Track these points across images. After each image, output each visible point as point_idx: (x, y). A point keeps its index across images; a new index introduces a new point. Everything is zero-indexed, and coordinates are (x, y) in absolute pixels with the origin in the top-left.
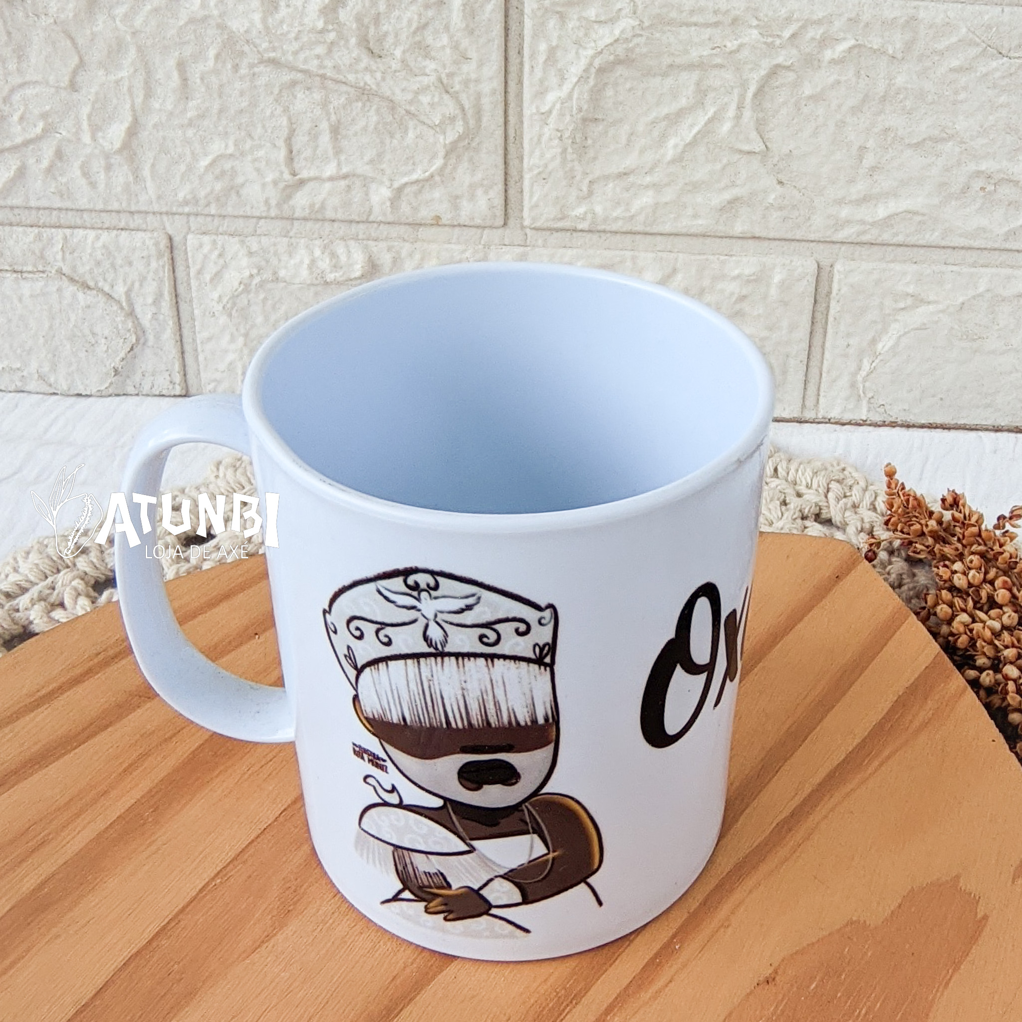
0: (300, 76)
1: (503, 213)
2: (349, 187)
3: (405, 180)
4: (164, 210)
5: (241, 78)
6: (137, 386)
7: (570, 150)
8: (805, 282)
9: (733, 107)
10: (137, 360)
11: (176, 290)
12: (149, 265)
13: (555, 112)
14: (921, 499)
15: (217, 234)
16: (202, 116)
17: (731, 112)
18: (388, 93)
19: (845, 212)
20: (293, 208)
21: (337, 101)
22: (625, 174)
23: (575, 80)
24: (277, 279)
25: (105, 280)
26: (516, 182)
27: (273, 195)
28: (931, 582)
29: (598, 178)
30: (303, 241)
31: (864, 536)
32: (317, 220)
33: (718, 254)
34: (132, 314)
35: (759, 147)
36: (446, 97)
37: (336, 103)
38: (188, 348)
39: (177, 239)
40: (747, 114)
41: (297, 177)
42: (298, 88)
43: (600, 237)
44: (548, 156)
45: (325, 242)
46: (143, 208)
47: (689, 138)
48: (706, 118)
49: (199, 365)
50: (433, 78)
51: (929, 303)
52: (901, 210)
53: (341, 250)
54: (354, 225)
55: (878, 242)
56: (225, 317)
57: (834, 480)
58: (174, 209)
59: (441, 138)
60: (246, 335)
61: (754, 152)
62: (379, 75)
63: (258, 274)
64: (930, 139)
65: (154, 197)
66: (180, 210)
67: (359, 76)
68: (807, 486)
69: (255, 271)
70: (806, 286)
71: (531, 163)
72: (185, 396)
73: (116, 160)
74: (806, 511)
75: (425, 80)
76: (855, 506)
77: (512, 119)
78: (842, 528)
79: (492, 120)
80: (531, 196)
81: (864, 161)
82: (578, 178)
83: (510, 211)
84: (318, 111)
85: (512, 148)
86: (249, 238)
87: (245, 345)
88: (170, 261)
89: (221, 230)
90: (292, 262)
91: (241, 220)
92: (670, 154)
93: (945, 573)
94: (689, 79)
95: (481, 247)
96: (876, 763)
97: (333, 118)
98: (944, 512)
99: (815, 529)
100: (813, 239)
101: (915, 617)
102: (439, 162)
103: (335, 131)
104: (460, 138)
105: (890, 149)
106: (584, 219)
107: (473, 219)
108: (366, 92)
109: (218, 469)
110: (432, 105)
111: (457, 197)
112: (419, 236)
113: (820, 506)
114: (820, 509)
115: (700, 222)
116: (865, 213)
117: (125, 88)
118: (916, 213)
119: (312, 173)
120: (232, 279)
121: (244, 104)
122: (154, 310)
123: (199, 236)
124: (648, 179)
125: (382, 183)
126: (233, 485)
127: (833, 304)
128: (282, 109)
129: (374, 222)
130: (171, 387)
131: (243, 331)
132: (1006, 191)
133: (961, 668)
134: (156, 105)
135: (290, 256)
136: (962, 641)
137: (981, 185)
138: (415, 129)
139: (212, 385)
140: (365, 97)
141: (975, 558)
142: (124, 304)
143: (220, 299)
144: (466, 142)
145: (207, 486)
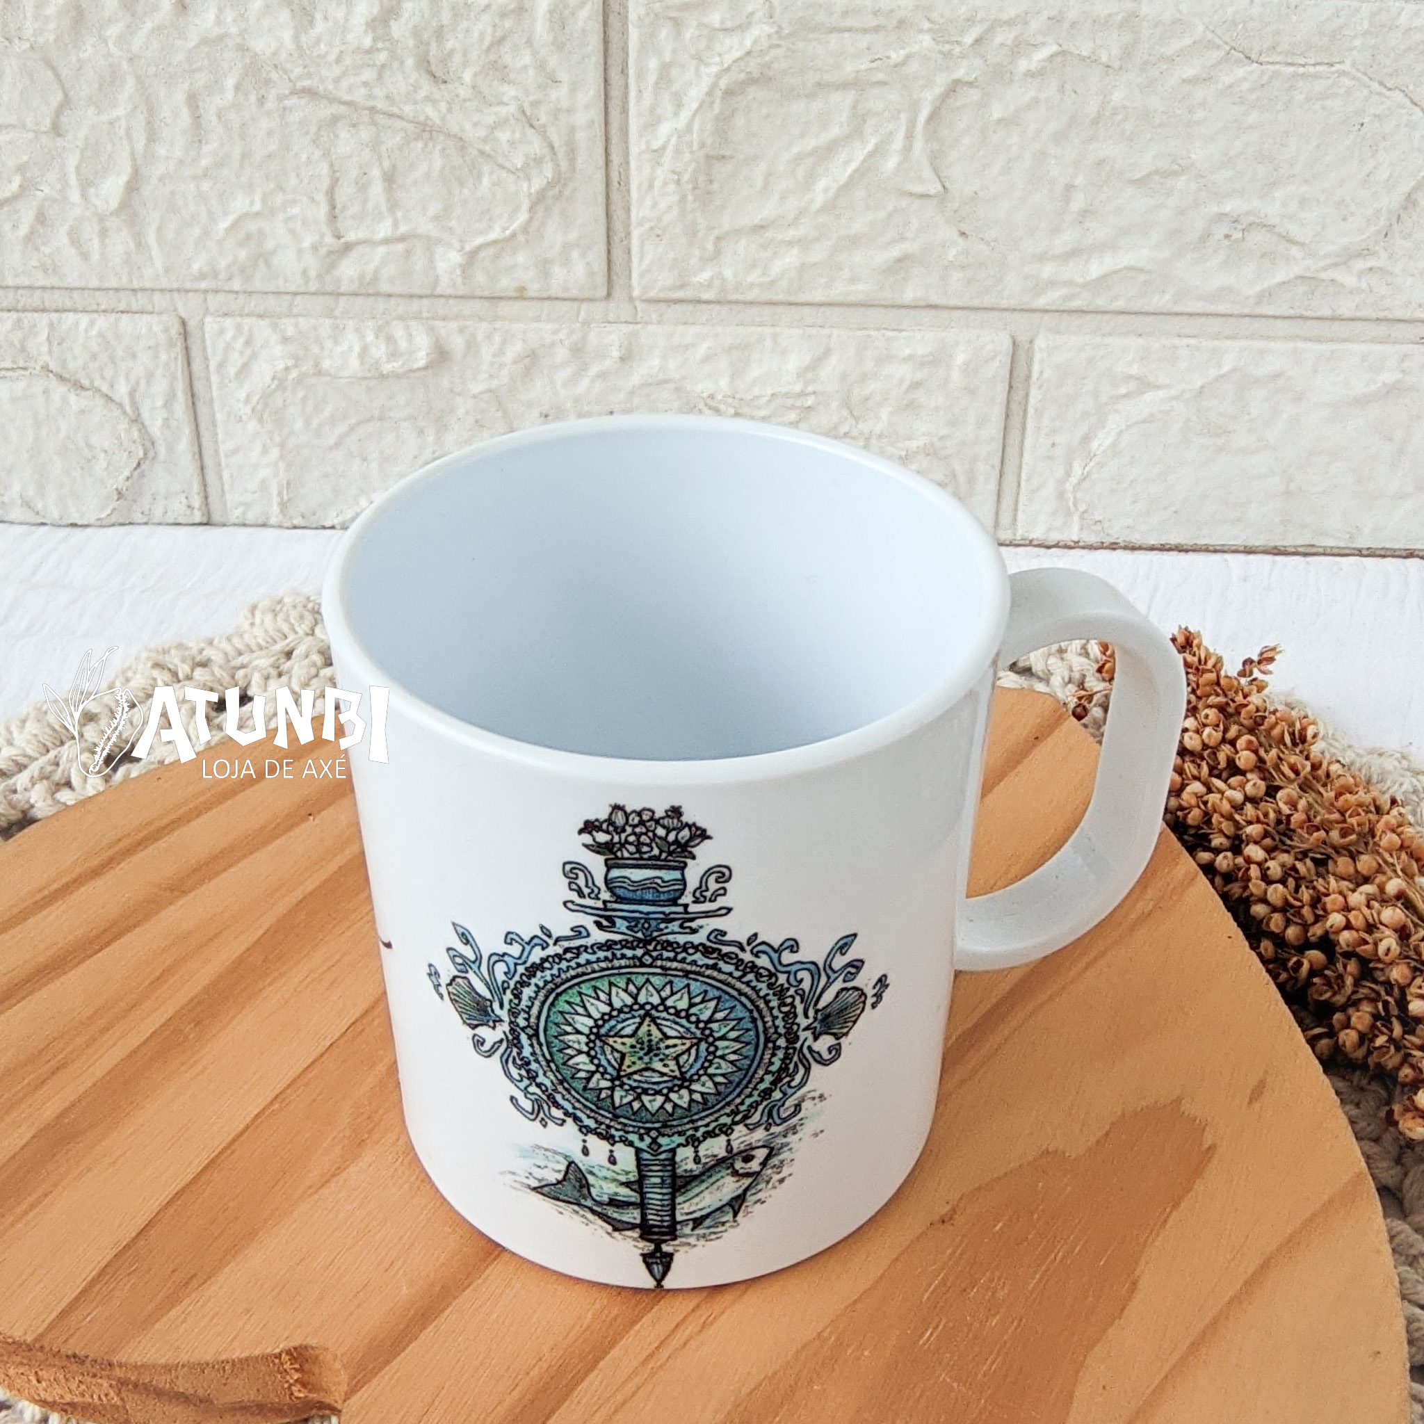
0: (342, 109)
1: (605, 280)
2: (408, 253)
3: (480, 240)
4: (175, 286)
5: (269, 114)
6: (147, 512)
7: (690, 197)
8: (996, 363)
9: (900, 136)
10: (145, 480)
11: (192, 389)
12: (157, 357)
13: (670, 149)
15: (241, 316)
16: (220, 165)
17: (898, 143)
18: (455, 130)
19: (1048, 270)
20: (338, 281)
21: (392, 141)
22: (762, 227)
23: (694, 106)
24: (320, 372)
25: (103, 378)
26: (622, 241)
27: (313, 264)
29: (727, 233)
30: (351, 322)
31: (1072, 688)
32: (368, 295)
33: (884, 329)
34: (137, 420)
35: (934, 188)
36: (530, 132)
37: (390, 145)
38: (209, 462)
39: (192, 324)
40: (918, 145)
41: (343, 240)
42: (340, 125)
43: (731, 310)
44: (663, 205)
45: (380, 322)
46: (148, 285)
47: (843, 179)
48: (865, 151)
49: (223, 485)
50: (512, 109)
51: (1158, 387)
52: (1120, 266)
53: (399, 333)
54: (416, 300)
55: (1090, 308)
56: (255, 422)
58: (188, 285)
59: (525, 185)
60: (282, 446)
61: (929, 196)
62: (443, 106)
63: (296, 366)
64: (1157, 172)
65: (161, 272)
66: (196, 286)
67: (418, 107)
69: (290, 363)
70: (998, 368)
72: (206, 524)
73: (113, 223)
75: (503, 110)
76: (1060, 651)
77: (616, 159)
78: (1045, 679)
79: (589, 161)
80: (641, 259)
81: (1071, 204)
82: (700, 235)
83: (614, 278)
84: (367, 154)
85: (615, 195)
86: (284, 320)
87: (282, 457)
88: (184, 353)
89: (246, 309)
90: (339, 349)
91: (271, 296)
92: (820, 199)
94: (843, 101)
95: (578, 325)
96: (1081, 965)
97: (386, 163)
99: (1010, 680)
100: (1006, 306)
102: (523, 216)
103: (390, 179)
104: (550, 185)
105: (1105, 188)
106: (709, 286)
107: (567, 289)
108: (427, 129)
109: (253, 615)
110: (512, 143)
111: (545, 262)
112: (500, 314)
115: (860, 287)
116: (1071, 271)
117: (122, 132)
118: (1141, 270)
119: (361, 234)
120: (262, 373)
121: (273, 147)
122: (165, 414)
123: (219, 319)
125: (450, 246)
126: (272, 633)
127: (1033, 391)
128: (322, 153)
129: (441, 296)
130: (188, 512)
131: (277, 439)
132: (1257, 239)
133: (1191, 850)
134: (161, 151)
135: (336, 342)
136: (1194, 816)
137: (1225, 231)
138: (491, 173)
139: (240, 510)
140: (426, 135)
141: (1212, 713)
142: (128, 408)
143: (248, 399)
144: (557, 190)
145: (241, 636)
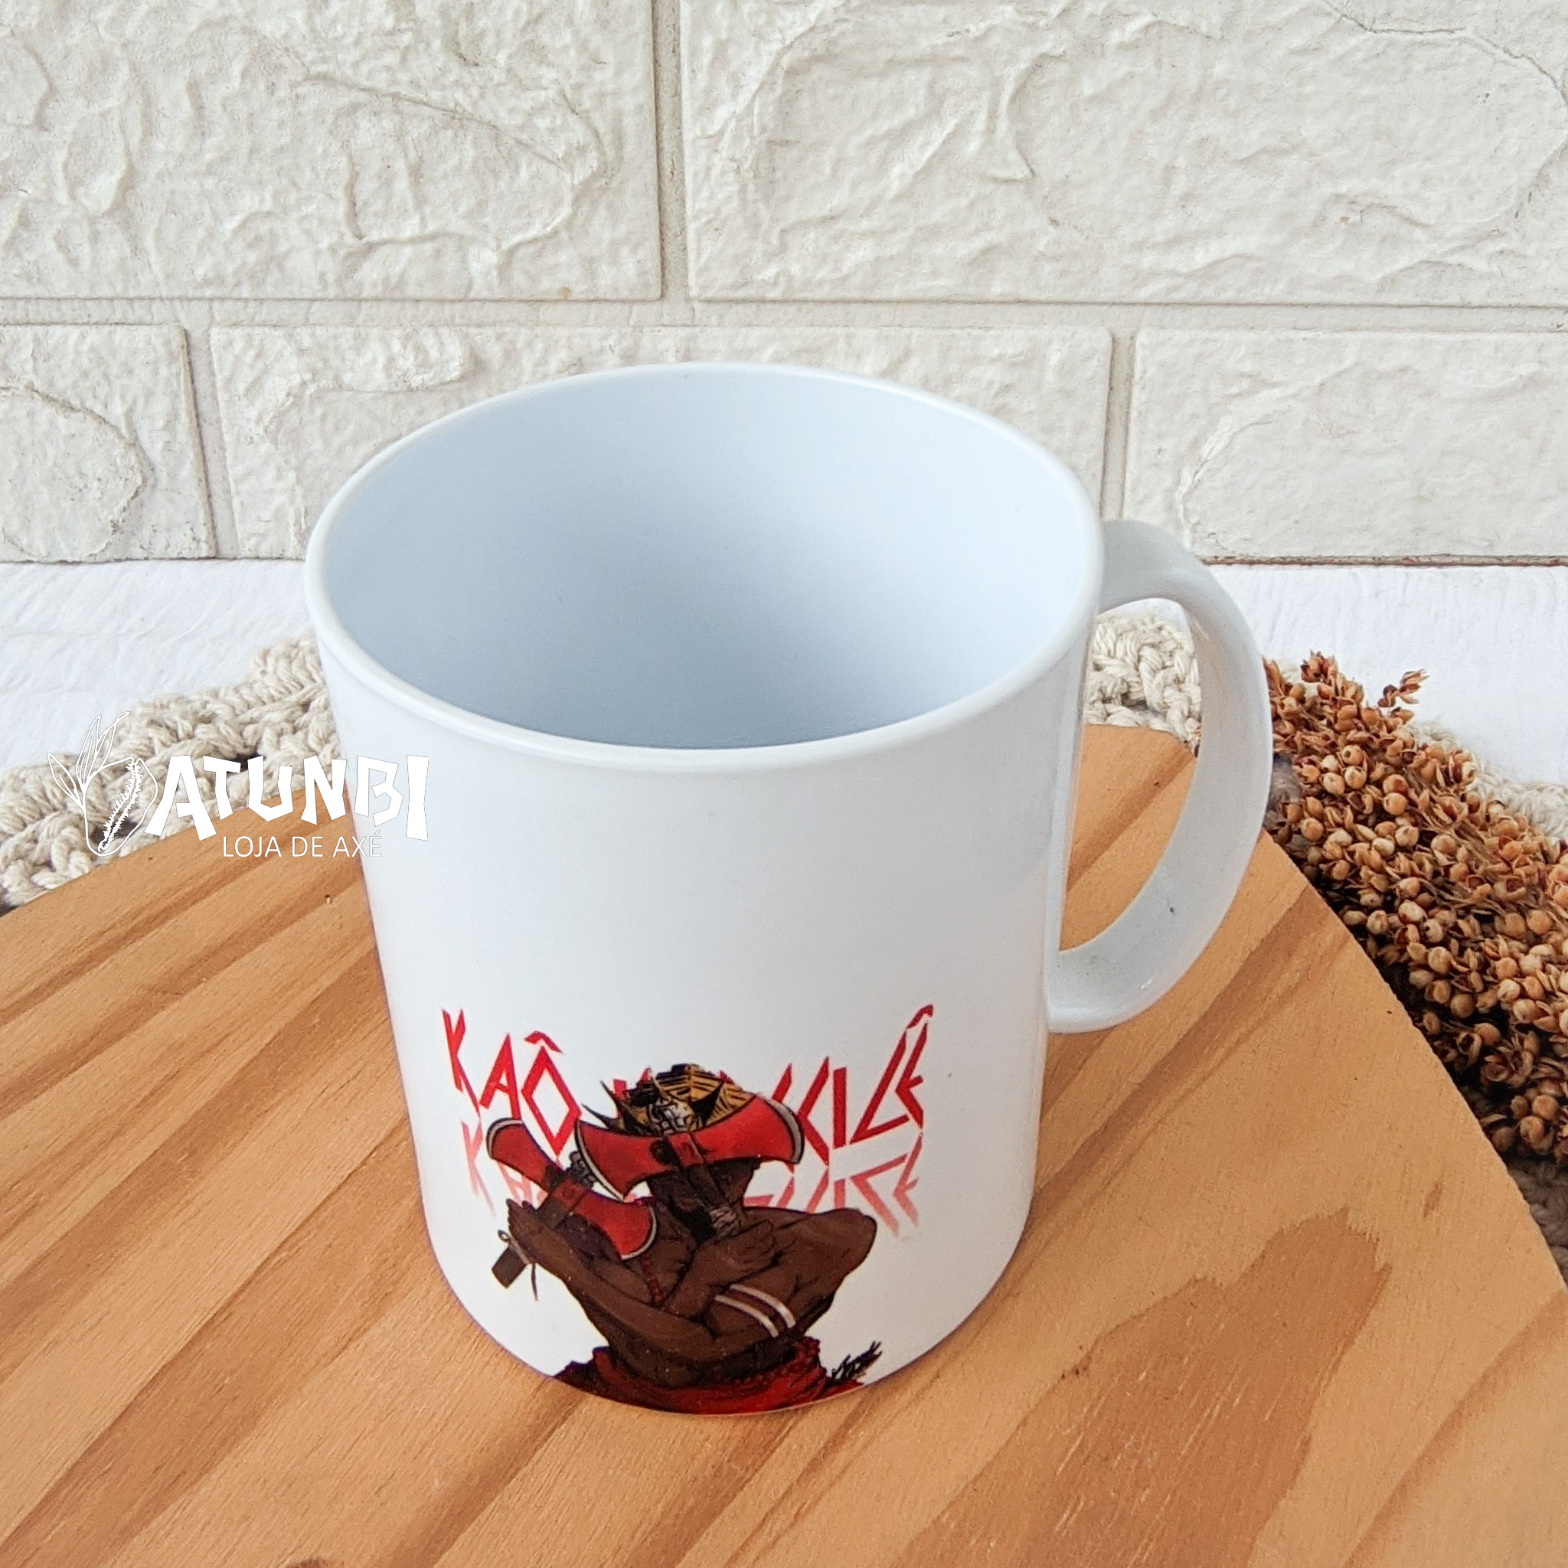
0: (362, 96)
1: (659, 280)
2: (438, 254)
3: (518, 238)
4: (177, 294)
5: (280, 103)
6: (146, 546)
7: (751, 187)
8: (1095, 362)
9: (982, 117)
10: (145, 509)
11: (196, 406)
12: (157, 374)
13: (728, 134)
14: (1273, 667)
15: (252, 326)
16: (225, 159)
17: (980, 123)
18: (489, 116)
19: (1148, 260)
20: (360, 285)
21: (418, 130)
22: (832, 218)
23: (755, 86)
24: (340, 386)
25: (96, 398)
26: (676, 236)
27: (331, 267)
28: (1291, 786)
29: (793, 227)
30: (375, 331)
31: (1193, 724)
32: (394, 300)
33: (969, 327)
34: (134, 444)
35: (1020, 172)
36: (572, 118)
37: (416, 135)
38: (217, 489)
39: (196, 336)
40: (1003, 125)
41: (364, 240)
42: (358, 114)
43: (800, 310)
44: (720, 196)
45: (408, 330)
46: (145, 293)
47: (920, 164)
48: (944, 134)
49: (233, 514)
50: (552, 93)
51: (1274, 385)
52: (1227, 254)
53: (429, 342)
54: (447, 306)
55: (1197, 300)
56: (268, 444)
57: (1147, 645)
58: (191, 294)
59: (568, 177)
60: (299, 469)
61: (1015, 181)
62: (474, 91)
63: (314, 380)
64: (1265, 150)
65: (160, 277)
66: (199, 294)
67: (447, 93)
68: (1109, 652)
69: (308, 377)
70: (1097, 368)
71: (697, 207)
72: (214, 558)
73: (105, 225)
74: (1109, 690)
75: (542, 95)
76: (1178, 681)
77: (668, 146)
78: (1162, 712)
79: (639, 149)
80: (698, 257)
81: (1173, 187)
82: (764, 227)
83: (668, 276)
84: (391, 146)
85: (668, 188)
86: (298, 330)
87: (299, 482)
88: (188, 368)
89: (257, 319)
90: (361, 361)
91: (286, 304)
92: (895, 187)
93: (1311, 771)
94: (918, 79)
95: (629, 330)
96: (1222, 1051)
97: (412, 155)
98: (1306, 684)
99: (1122, 716)
100: (1103, 300)
101: (1270, 838)
102: (565, 211)
103: (416, 173)
104: (595, 176)
105: (1209, 169)
106: (775, 284)
107: (616, 290)
108: (457, 116)
109: (265, 662)
110: (552, 131)
111: (592, 260)
112: (542, 318)
113: (1128, 683)
114: (1129, 687)
115: (941, 282)
116: (1174, 260)
117: (115, 123)
118: (1249, 258)
119: (385, 235)
120: (276, 389)
121: (285, 140)
122: (167, 437)
123: (226, 330)
124: (865, 224)
125: (485, 244)
126: (286, 682)
127: (1136, 392)
128: (340, 144)
129: (475, 300)
130: (194, 545)
131: (294, 462)
132: (1377, 221)
133: (1338, 907)
134: (160, 146)
135: (358, 354)
136: (1340, 869)
137: (1342, 214)
138: (529, 165)
139: (253, 541)
140: (456, 124)
141: (1354, 750)
142: (124, 431)
143: (259, 420)
144: (603, 181)
145: (251, 686)
